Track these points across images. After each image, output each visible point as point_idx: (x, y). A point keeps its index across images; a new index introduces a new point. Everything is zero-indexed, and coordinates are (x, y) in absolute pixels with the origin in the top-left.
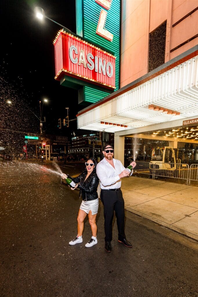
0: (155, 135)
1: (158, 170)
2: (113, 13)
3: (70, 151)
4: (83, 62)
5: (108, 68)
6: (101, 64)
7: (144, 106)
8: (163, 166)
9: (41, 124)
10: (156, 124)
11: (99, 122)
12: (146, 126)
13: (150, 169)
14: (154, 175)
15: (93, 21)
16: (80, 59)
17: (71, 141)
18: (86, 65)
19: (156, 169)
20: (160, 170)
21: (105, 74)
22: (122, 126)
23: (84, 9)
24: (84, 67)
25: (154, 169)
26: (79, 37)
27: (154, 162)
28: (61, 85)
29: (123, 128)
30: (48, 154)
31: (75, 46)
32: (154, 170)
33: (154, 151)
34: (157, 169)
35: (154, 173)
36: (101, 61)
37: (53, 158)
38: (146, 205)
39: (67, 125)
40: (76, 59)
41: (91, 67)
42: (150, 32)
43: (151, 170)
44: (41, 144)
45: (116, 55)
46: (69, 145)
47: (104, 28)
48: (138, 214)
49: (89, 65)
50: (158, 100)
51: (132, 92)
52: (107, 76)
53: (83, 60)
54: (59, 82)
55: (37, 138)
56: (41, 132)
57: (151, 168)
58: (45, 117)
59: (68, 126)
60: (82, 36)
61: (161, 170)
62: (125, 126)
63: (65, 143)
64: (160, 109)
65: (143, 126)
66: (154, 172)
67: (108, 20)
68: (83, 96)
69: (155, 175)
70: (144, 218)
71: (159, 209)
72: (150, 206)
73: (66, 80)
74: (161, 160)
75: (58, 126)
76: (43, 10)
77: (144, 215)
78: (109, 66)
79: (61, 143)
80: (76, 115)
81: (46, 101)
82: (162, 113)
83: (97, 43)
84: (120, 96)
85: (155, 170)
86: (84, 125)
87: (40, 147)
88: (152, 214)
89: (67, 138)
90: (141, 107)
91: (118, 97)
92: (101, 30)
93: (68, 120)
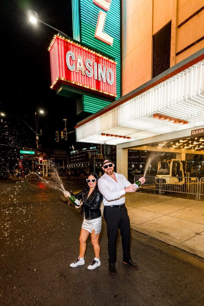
0: (160, 146)
1: (165, 185)
2: (113, 14)
3: (69, 166)
4: (82, 69)
5: (108, 75)
6: (100, 70)
7: (149, 116)
8: (170, 180)
9: (37, 138)
10: (162, 135)
11: (99, 134)
12: (151, 137)
13: (156, 184)
14: (161, 190)
15: (91, 23)
16: (78, 66)
17: (70, 155)
18: (84, 72)
19: (163, 184)
20: (166, 185)
21: (105, 81)
22: (124, 137)
23: (81, 10)
24: (83, 75)
25: (160, 183)
26: (76, 42)
27: (160, 177)
28: (58, 95)
29: (126, 140)
30: (45, 170)
31: (73, 52)
32: (160, 185)
33: (160, 164)
34: (164, 184)
35: (160, 188)
36: (101, 67)
37: (51, 173)
38: (152, 223)
39: (65, 137)
40: (73, 65)
41: (90, 74)
42: (153, 34)
43: (157, 184)
44: (38, 159)
45: (117, 60)
46: (68, 160)
47: (103, 31)
48: (144, 233)
49: (88, 72)
50: (163, 108)
51: (135, 100)
52: (108, 83)
53: (81, 67)
54: (56, 91)
55: (33, 153)
56: (38, 146)
57: (157, 182)
58: (41, 130)
59: (66, 139)
60: (80, 40)
61: (168, 184)
62: (128, 138)
63: (63, 157)
64: (166, 117)
65: (148, 137)
66: (160, 187)
67: (107, 22)
68: (82, 106)
69: (162, 190)
70: (151, 237)
71: (166, 227)
72: (156, 224)
73: (64, 89)
74: (168, 174)
75: (55, 140)
76: (36, 13)
77: (151, 234)
78: (110, 73)
79: (59, 157)
80: (75, 127)
81: (42, 112)
82: (168, 123)
83: (95, 47)
84: (122, 105)
85: (162, 185)
86: (83, 138)
87: (37, 163)
88: (159, 233)
89: (65, 152)
90: (146, 116)
91: (120, 106)
92: (100, 33)
93: (66, 132)
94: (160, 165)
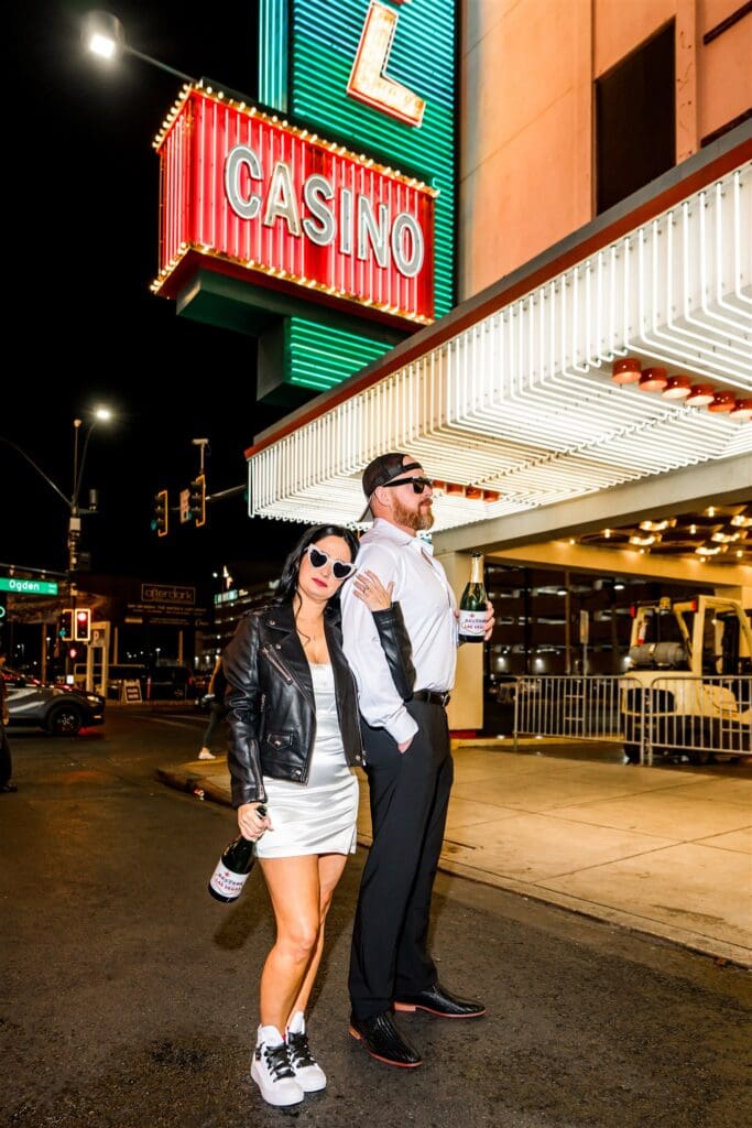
0: (638, 547)
1: (671, 718)
2: (424, 15)
3: (203, 660)
4: (288, 211)
5: (401, 239)
6: (366, 219)
7: (592, 369)
8: (693, 696)
9: (75, 524)
10: (649, 480)
11: (352, 476)
12: (597, 490)
13: (623, 715)
14: (652, 744)
15: (335, 47)
16: (273, 199)
17: (212, 612)
18: (298, 226)
19: (658, 715)
20: (679, 718)
21: (385, 262)
22: (470, 491)
23: (297, 10)
24: (290, 235)
25: (647, 711)
26: (271, 112)
27: (646, 679)
29: (478, 509)
30: (97, 670)
31: (254, 147)
32: (647, 720)
33: (640, 623)
34: (667, 714)
35: (647, 735)
36: (370, 205)
37: (122, 684)
38: (622, 873)
39: (196, 516)
40: (253, 198)
41: (323, 232)
42: (597, 75)
43: (630, 718)
44: (68, 616)
45: (437, 183)
46: (201, 628)
47: (381, 75)
48: (584, 911)
49: (312, 224)
50: (664, 328)
51: (525, 309)
52: (398, 271)
53: (285, 205)
54: (173, 304)
55: (52, 588)
56: (74, 561)
57: (630, 708)
58: (93, 492)
59: (200, 520)
60: (285, 107)
61: (688, 718)
62: (489, 495)
63: (180, 617)
64: (673, 378)
65: (581, 492)
66: (647, 731)
68: (282, 360)
69: (658, 745)
70: (622, 928)
71: (703, 891)
72: (647, 876)
73: (207, 289)
74: (683, 666)
75: (154, 526)
76: (116, 22)
77: (620, 914)
78: (407, 229)
79: (165, 615)
80: (246, 453)
81: (103, 414)
82: (681, 412)
83: (350, 133)
84: (465, 334)
85: (655, 719)
86: (280, 497)
87: (62, 633)
88: (664, 912)
89: (190, 592)
90: (577, 373)
91: (457, 340)
93: (200, 493)
94: (644, 625)
